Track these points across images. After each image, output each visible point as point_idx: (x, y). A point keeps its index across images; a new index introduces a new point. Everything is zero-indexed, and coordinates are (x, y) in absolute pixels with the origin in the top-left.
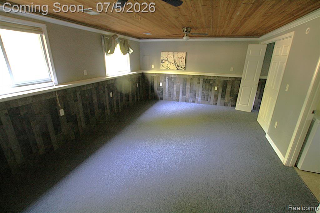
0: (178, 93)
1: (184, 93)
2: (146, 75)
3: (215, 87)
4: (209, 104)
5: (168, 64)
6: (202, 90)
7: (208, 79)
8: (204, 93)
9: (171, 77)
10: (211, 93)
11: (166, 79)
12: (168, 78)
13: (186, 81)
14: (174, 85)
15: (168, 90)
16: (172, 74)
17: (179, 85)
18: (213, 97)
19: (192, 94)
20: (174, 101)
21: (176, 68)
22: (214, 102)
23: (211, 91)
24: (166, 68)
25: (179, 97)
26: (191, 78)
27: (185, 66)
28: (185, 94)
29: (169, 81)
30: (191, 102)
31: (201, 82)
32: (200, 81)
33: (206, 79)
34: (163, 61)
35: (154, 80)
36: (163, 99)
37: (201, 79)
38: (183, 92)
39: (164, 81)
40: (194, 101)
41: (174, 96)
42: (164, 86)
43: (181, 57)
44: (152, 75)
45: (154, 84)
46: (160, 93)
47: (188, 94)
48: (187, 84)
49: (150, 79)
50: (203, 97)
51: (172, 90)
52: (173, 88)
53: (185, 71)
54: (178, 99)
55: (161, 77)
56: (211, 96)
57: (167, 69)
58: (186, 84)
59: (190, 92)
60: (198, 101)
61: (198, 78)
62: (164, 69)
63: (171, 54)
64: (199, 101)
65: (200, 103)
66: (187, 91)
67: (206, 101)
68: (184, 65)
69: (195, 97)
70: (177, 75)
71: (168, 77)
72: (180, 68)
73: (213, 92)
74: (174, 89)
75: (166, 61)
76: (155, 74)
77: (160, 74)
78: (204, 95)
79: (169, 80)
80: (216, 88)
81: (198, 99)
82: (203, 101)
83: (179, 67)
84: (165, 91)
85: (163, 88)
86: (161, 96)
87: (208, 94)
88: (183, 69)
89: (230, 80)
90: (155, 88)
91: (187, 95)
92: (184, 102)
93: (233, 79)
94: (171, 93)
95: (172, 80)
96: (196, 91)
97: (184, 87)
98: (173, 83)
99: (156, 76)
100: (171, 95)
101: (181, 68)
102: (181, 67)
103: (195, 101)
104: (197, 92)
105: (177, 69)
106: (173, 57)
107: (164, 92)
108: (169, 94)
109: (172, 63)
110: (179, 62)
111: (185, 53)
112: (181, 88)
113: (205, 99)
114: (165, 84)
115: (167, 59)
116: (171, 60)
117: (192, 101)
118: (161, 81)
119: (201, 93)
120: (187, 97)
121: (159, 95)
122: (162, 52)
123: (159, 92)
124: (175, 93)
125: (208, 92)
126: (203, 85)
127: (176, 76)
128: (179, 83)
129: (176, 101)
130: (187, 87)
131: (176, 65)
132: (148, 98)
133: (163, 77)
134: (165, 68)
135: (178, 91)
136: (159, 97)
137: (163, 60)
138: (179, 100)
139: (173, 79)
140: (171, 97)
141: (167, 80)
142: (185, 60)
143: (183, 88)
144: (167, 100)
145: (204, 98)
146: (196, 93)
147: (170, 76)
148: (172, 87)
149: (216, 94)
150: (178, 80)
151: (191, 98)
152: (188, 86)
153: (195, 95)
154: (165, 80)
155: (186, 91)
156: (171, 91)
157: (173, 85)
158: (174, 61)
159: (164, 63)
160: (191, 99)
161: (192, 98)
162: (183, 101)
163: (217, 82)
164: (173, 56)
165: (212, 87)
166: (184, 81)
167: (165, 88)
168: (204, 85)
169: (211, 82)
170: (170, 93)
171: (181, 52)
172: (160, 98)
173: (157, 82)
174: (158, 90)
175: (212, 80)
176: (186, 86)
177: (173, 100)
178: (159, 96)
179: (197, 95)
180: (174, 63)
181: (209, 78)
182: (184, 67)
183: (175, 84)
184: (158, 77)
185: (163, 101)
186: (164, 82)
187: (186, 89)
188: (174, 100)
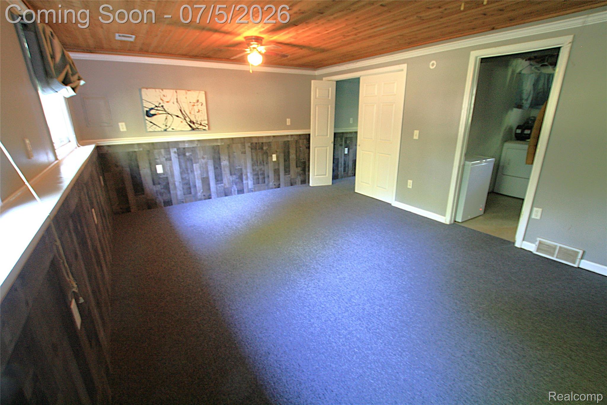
0: (205, 181)
1: (219, 178)
2: (110, 150)
3: (272, 156)
4: (269, 188)
5: (166, 119)
6: (253, 165)
7: (259, 143)
8: (257, 170)
9: (184, 148)
10: (268, 168)
11: (170, 154)
12: (175, 152)
13: (219, 153)
14: (194, 165)
15: (182, 179)
16: (184, 142)
17: (206, 164)
18: (271, 174)
19: (235, 176)
20: (201, 200)
21: (188, 126)
22: (275, 183)
23: (267, 163)
24: (164, 127)
25: (209, 189)
26: (229, 145)
27: (208, 120)
28: (222, 180)
29: (179, 158)
30: (236, 192)
31: (248, 150)
32: (245, 148)
33: (256, 143)
34: (152, 112)
35: (136, 160)
36: (173, 202)
37: (248, 145)
38: (215, 176)
39: (166, 160)
40: (241, 191)
41: (198, 189)
42: (169, 172)
43: (195, 101)
44: (131, 150)
45: (141, 172)
46: (163, 190)
47: (227, 178)
48: (222, 157)
49: (124, 162)
50: (255, 177)
51: (191, 176)
52: (192, 171)
53: (209, 131)
54: (207, 194)
55: (156, 151)
56: (268, 173)
57: (165, 130)
58: (220, 159)
59: (231, 175)
60: (248, 187)
61: (242, 143)
62: (159, 131)
63: (169, 94)
64: (250, 187)
65: (252, 191)
66: (223, 172)
67: (263, 184)
68: (206, 119)
69: (242, 181)
70: (196, 143)
71: (175, 150)
72: (197, 126)
73: (271, 165)
74: (196, 173)
75: (160, 112)
76: (139, 144)
77: (153, 144)
78: (257, 174)
79: (179, 155)
80: (274, 158)
81: (248, 183)
82: (257, 185)
83: (194, 123)
84: (174, 181)
85: (167, 178)
86: (166, 197)
87: (264, 171)
88: (204, 128)
89: (292, 139)
90: (144, 182)
91: (225, 180)
92: (221, 196)
93: (296, 138)
94: (190, 184)
95: (187, 154)
96: (241, 169)
97: (217, 166)
98: (190, 160)
99: (141, 149)
100: (190, 188)
101: (201, 127)
102: (199, 123)
103: (243, 190)
104: (244, 171)
105: (190, 129)
106: (177, 102)
107: (171, 187)
108: (186, 187)
109: (177, 116)
110: (192, 112)
111: (204, 92)
112: (211, 168)
113: (260, 180)
114: (171, 167)
115: (162, 106)
116: (173, 109)
117: (238, 191)
118: (158, 161)
119: (252, 171)
120: (227, 186)
121: (160, 197)
122: (145, 90)
123: (158, 188)
124: (199, 184)
125: (262, 167)
126: (252, 155)
127: (195, 145)
128: (203, 158)
129: (205, 199)
130: (222, 164)
131: (187, 119)
132: (128, 210)
133: (163, 151)
134: (159, 129)
135: (205, 176)
136: (162, 201)
137: (152, 109)
138: (210, 195)
139: (189, 152)
140: (190, 193)
141: (174, 156)
142: (205, 108)
143: (215, 168)
144: (183, 202)
145: (258, 178)
146: (242, 174)
147: (181, 146)
148: (189, 172)
149: (277, 167)
150: (202, 152)
151: (234, 186)
152: (225, 163)
153: (241, 178)
154: (171, 158)
155: (221, 174)
156: (189, 180)
157: (192, 165)
158: (181, 111)
159: (155, 117)
160: (235, 188)
161: (236, 184)
162: (219, 195)
163: (274, 147)
164: (177, 99)
165: (267, 157)
166: (215, 153)
167: (173, 176)
168: (254, 154)
169: (265, 148)
170: (188, 183)
171: (195, 90)
172: (164, 202)
173: (147, 165)
174: (154, 184)
175: (266, 143)
176: (220, 163)
177: (197, 199)
178: (160, 199)
179: (244, 177)
180: (180, 115)
181: (261, 141)
182: (206, 123)
183: (196, 163)
184: (149, 152)
185: (174, 206)
186: (168, 163)
187: (221, 169)
188: (199, 198)
